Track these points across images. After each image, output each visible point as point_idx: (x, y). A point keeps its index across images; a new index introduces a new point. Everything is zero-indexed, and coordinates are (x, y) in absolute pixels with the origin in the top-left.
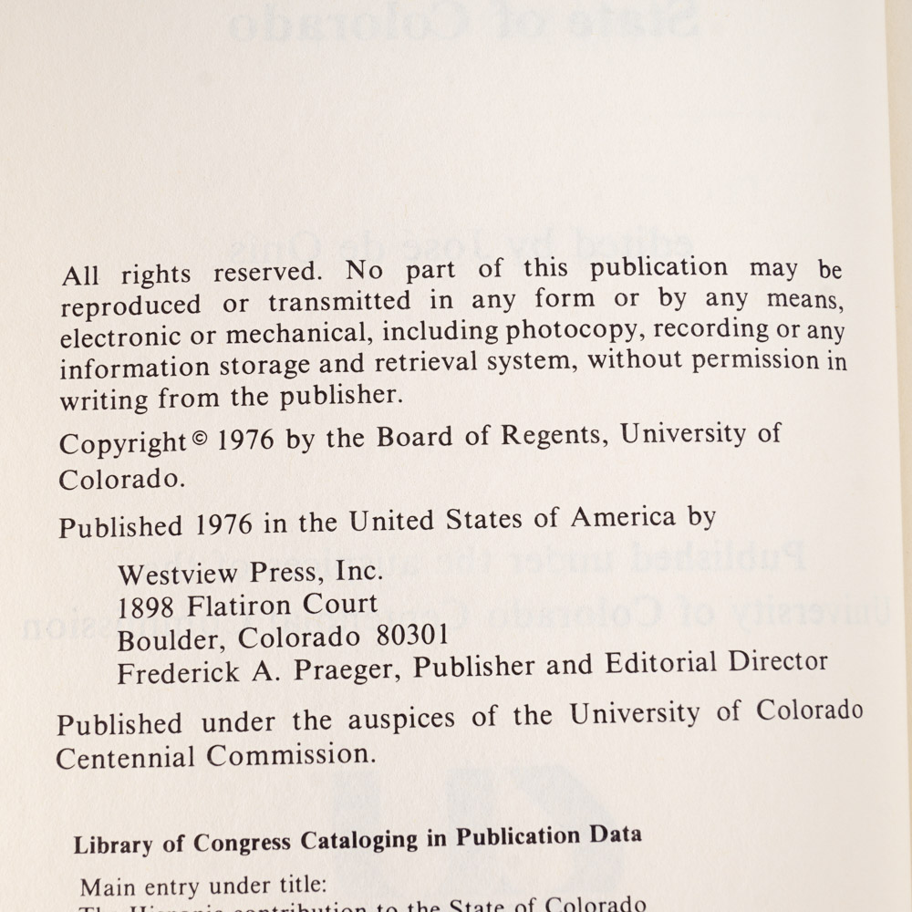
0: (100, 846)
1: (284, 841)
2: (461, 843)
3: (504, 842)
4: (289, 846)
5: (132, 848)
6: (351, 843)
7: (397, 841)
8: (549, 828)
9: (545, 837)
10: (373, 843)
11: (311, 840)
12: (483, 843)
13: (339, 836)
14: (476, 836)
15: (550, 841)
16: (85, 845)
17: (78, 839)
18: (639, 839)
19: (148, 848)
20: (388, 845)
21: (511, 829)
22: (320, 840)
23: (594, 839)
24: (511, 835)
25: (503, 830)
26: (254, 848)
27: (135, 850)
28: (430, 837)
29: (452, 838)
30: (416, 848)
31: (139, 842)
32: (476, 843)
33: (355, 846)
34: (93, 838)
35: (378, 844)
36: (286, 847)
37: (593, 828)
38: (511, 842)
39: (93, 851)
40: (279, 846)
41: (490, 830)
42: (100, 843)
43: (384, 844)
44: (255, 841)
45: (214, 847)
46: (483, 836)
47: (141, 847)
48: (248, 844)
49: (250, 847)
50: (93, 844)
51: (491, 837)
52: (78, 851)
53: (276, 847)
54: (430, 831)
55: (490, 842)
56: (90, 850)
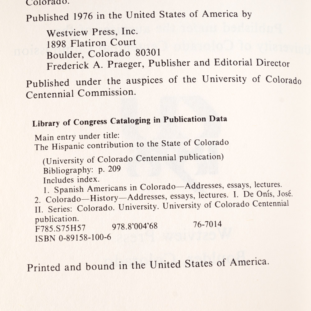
0: (41, 124)
1: (105, 121)
2: (165, 121)
3: (180, 121)
4: (106, 123)
5: (52, 124)
6: (128, 122)
7: (143, 121)
8: (195, 116)
9: (194, 120)
10: (135, 122)
11: (114, 121)
12: (173, 121)
13: (123, 119)
14: (170, 119)
15: (196, 121)
16: (36, 124)
17: (34, 122)
18: (226, 121)
19: (58, 124)
20: (140, 122)
21: (182, 117)
22: (117, 121)
23: (211, 120)
24: (182, 119)
25: (180, 117)
26: (94, 124)
27: (54, 125)
28: (155, 119)
29: (162, 120)
30: (150, 123)
31: (55, 122)
32: (171, 122)
33: (129, 123)
34: (39, 121)
35: (137, 122)
36: (105, 123)
37: (210, 116)
38: (182, 121)
39: (39, 126)
40: (103, 123)
41: (175, 117)
42: (41, 123)
43: (139, 122)
44: (95, 121)
45: (80, 123)
46: (173, 119)
47: (56, 124)
48: (92, 122)
49: (93, 123)
50: (39, 123)
51: (175, 120)
52: (34, 126)
53: (102, 123)
54: (155, 117)
55: (175, 121)
56: (38, 125)
